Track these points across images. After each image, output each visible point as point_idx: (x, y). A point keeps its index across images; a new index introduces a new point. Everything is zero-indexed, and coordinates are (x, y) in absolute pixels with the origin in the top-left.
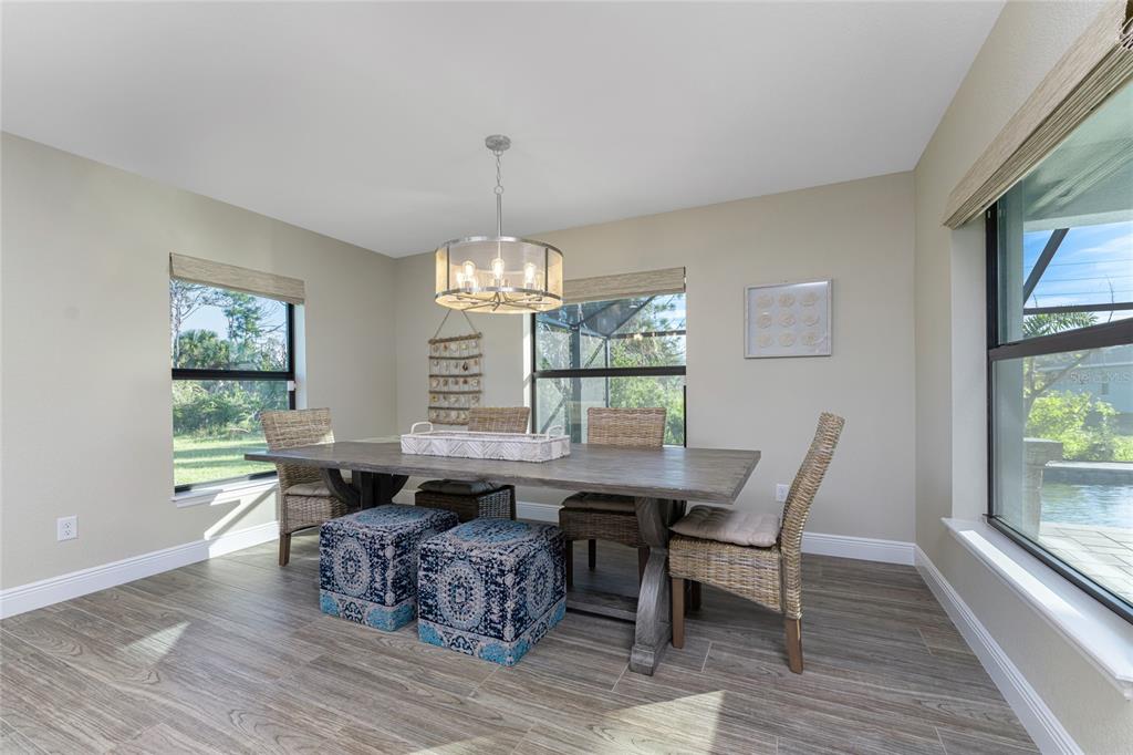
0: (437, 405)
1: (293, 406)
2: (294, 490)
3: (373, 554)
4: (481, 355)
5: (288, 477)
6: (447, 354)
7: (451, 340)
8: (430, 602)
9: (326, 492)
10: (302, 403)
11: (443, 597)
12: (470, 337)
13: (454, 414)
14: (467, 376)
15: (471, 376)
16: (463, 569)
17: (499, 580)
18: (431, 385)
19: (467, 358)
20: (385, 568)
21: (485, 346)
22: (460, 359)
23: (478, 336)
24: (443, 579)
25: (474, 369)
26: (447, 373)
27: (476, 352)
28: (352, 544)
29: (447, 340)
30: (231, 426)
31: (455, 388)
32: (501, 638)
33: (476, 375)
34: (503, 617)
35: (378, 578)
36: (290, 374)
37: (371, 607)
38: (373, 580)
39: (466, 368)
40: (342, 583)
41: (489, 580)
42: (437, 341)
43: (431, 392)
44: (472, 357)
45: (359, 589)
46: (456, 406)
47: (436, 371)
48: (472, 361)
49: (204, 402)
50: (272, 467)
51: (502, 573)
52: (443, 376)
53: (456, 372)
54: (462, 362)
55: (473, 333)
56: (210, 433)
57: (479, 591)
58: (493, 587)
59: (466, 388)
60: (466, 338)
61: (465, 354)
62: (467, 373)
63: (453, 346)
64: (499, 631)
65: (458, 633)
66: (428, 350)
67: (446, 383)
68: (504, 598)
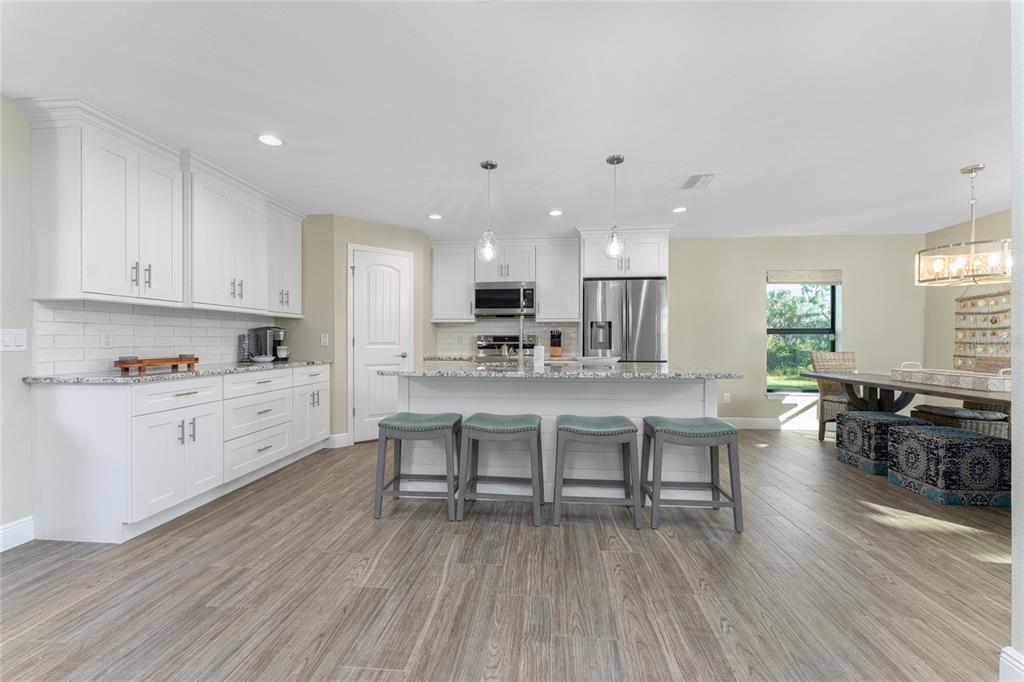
0: (963, 353)
1: (833, 349)
2: (827, 397)
3: (864, 430)
4: (1011, 310)
5: (825, 390)
6: (974, 310)
7: (979, 297)
8: (895, 460)
9: (845, 400)
10: (839, 347)
11: (902, 458)
12: (999, 295)
14: (995, 329)
15: (1000, 329)
16: (914, 444)
17: (935, 452)
18: (957, 336)
19: (996, 313)
20: (870, 439)
21: (1014, 302)
22: (988, 313)
23: (1008, 294)
24: (902, 448)
25: (1003, 323)
26: (974, 327)
27: (1006, 308)
28: (853, 424)
29: (974, 298)
30: (801, 369)
31: (983, 340)
32: (936, 486)
33: (1005, 328)
34: (937, 474)
35: (866, 443)
36: (832, 330)
37: (863, 459)
38: (864, 445)
39: (994, 322)
40: (847, 444)
41: (929, 451)
42: (965, 300)
43: (956, 343)
44: (1001, 312)
45: (856, 448)
47: (963, 324)
48: (1001, 316)
49: (781, 348)
50: (814, 383)
51: (937, 448)
52: (971, 329)
53: (984, 325)
54: (990, 317)
55: (1003, 291)
56: (785, 373)
57: (923, 457)
58: (932, 456)
59: (994, 339)
60: (995, 295)
61: (995, 309)
62: (995, 326)
63: (981, 303)
64: (934, 481)
65: (910, 479)
66: (955, 307)
67: (974, 335)
68: (938, 463)
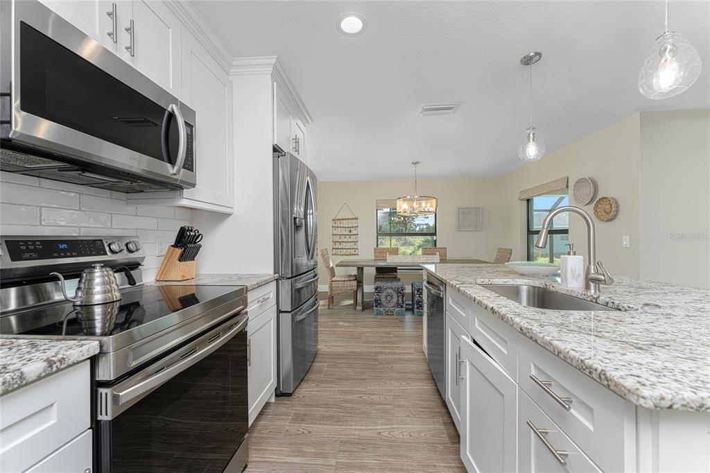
0: (337, 247)
3: (398, 292)
4: (357, 227)
6: (341, 226)
7: (343, 219)
12: (352, 219)
13: (344, 251)
14: (351, 235)
15: (353, 235)
18: (333, 238)
21: (360, 223)
22: (348, 227)
23: (357, 219)
25: (354, 232)
26: (341, 234)
27: (354, 225)
28: (390, 291)
29: (341, 220)
31: (344, 240)
33: (355, 235)
35: (400, 300)
39: (350, 231)
40: (385, 304)
42: (336, 220)
43: (333, 242)
44: (353, 227)
45: (393, 304)
46: (346, 247)
47: (335, 232)
48: (353, 229)
52: (339, 235)
53: (346, 233)
54: (349, 229)
55: (354, 217)
59: (350, 240)
61: (350, 226)
62: (351, 233)
63: (344, 222)
66: (331, 223)
67: (340, 238)
